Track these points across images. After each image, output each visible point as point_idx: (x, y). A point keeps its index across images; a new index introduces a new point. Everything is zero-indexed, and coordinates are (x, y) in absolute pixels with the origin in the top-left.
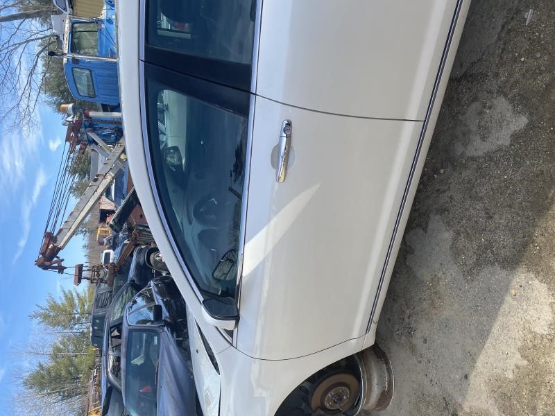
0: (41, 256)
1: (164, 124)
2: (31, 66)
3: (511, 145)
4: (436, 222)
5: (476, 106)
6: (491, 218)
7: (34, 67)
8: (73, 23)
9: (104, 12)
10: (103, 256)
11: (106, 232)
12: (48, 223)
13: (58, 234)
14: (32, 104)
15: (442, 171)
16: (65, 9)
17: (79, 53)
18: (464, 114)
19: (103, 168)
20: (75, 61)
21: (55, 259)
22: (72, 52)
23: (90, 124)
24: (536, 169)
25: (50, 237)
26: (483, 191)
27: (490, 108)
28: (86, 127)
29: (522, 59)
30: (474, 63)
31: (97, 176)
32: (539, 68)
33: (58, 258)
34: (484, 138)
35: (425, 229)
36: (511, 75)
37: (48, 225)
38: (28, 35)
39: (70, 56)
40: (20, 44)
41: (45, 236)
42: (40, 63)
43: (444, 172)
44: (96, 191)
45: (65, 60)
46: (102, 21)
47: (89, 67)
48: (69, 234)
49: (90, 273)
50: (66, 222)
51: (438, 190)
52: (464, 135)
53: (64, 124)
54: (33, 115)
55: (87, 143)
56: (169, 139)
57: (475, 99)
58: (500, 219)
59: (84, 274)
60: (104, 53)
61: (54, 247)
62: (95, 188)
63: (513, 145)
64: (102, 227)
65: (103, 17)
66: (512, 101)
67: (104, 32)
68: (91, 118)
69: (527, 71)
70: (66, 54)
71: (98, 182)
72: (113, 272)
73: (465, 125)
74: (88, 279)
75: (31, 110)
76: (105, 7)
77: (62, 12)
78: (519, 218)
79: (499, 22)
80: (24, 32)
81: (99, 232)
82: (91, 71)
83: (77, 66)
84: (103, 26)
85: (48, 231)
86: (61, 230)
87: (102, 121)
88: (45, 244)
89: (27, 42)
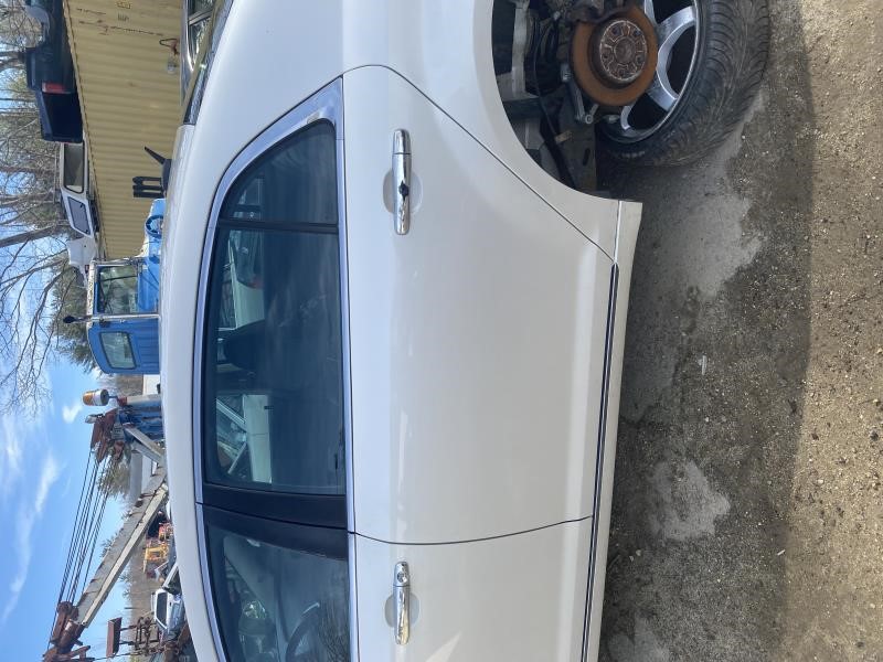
0: (52, 646)
1: (242, 416)
2: (36, 306)
3: (717, 535)
4: (643, 628)
5: (663, 467)
6: (713, 638)
7: (41, 308)
8: (100, 269)
9: (146, 247)
10: (155, 598)
11: (158, 554)
12: (64, 587)
13: (80, 603)
14: (36, 366)
15: (638, 553)
16: (87, 232)
17: (111, 313)
18: (651, 475)
19: (151, 483)
20: (104, 324)
21: (76, 647)
22: (99, 310)
23: (129, 415)
24: (754, 577)
25: (67, 610)
26: (695, 594)
27: (682, 475)
28: (122, 421)
29: (707, 420)
30: (650, 407)
31: (142, 496)
32: (729, 437)
33: (81, 644)
34: (682, 517)
35: (632, 637)
36: (697, 436)
37: (62, 592)
38: (32, 262)
39: (97, 318)
40: (19, 278)
41: (58, 611)
42: (51, 297)
43: (642, 555)
44: (141, 521)
45: (88, 325)
46: (142, 261)
47: (125, 330)
48: (97, 600)
49: (134, 631)
50: (93, 581)
51: (638, 580)
52: (657, 504)
53: (89, 421)
54: (38, 382)
55: (124, 441)
56: (252, 438)
57: (661, 458)
58: (725, 642)
59: (124, 636)
60: (147, 305)
61: (74, 626)
62: (139, 516)
63: (719, 536)
64: (152, 546)
65: (145, 254)
66: (706, 472)
67: (147, 275)
68: (129, 406)
69: (716, 437)
70: (90, 317)
71: (143, 507)
72: (171, 657)
73: (656, 492)
74: (130, 643)
75: (36, 373)
76: (147, 240)
77: (83, 236)
78: (747, 646)
79: (672, 362)
80: (24, 259)
81: (146, 556)
82: (128, 335)
83: (108, 329)
84: (145, 267)
85: (64, 600)
86: (84, 596)
87: (147, 408)
88: (59, 623)
89: (30, 272)
